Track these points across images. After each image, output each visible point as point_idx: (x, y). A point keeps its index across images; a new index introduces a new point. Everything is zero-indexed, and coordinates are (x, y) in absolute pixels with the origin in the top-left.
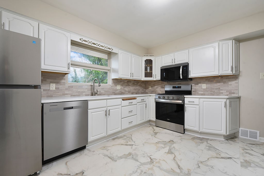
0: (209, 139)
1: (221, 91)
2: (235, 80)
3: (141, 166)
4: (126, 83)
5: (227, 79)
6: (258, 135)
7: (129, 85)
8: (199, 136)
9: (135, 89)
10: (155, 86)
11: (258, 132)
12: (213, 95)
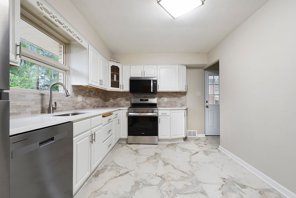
0: (176, 143)
1: (177, 104)
2: (185, 96)
3: (161, 188)
4: (88, 93)
5: (180, 94)
6: (196, 133)
7: (91, 96)
8: (169, 143)
9: (96, 102)
10: (118, 99)
11: (196, 131)
12: (172, 107)
